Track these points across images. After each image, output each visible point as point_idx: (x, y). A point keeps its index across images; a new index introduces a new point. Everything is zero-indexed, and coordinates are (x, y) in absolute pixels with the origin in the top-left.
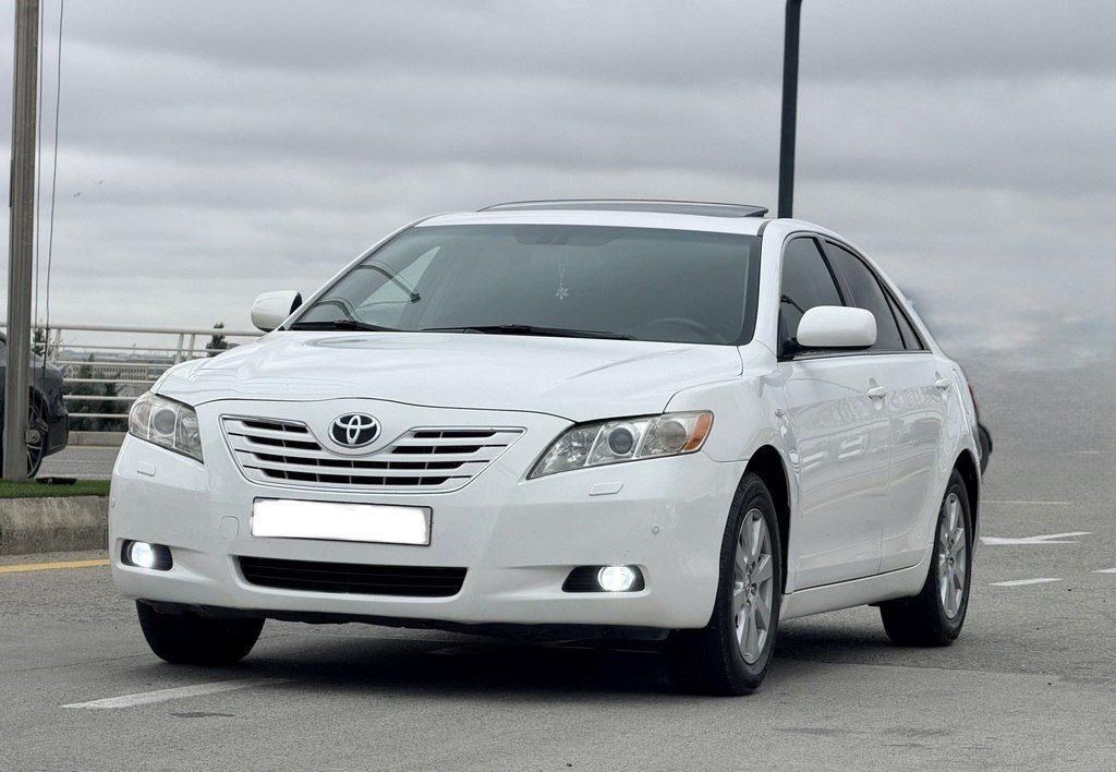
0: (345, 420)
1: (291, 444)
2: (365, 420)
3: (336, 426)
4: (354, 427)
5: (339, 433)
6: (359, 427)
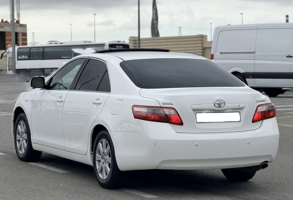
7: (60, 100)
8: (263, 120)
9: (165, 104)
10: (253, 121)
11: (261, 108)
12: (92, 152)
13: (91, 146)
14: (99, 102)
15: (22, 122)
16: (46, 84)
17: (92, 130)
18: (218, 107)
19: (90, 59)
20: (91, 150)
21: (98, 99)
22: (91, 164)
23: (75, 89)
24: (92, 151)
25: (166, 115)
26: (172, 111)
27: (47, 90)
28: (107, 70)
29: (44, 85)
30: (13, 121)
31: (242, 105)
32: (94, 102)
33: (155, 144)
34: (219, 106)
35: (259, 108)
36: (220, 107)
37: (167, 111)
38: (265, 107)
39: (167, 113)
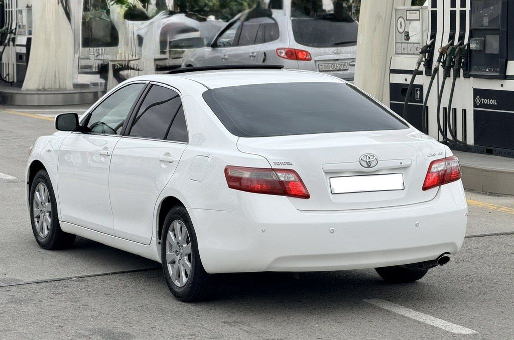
7: (105, 152)
8: (440, 186)
9: (278, 164)
10: (425, 189)
11: (437, 165)
12: (159, 241)
13: (158, 230)
14: (170, 158)
15: (42, 187)
16: (80, 125)
17: (159, 206)
18: (366, 166)
19: (152, 85)
20: (158, 237)
21: (168, 154)
22: (159, 259)
23: (129, 135)
24: (160, 239)
25: (281, 182)
26: (291, 175)
27: (83, 135)
28: (181, 105)
29: (77, 126)
30: (28, 183)
31: (405, 163)
32: (161, 160)
33: (263, 230)
34: (367, 164)
35: (434, 166)
36: (369, 166)
37: (282, 177)
38: (443, 163)
39: (282, 179)
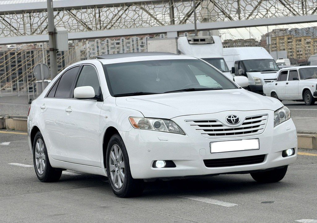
0: (230, 117)
1: (213, 126)
2: (235, 117)
3: (227, 119)
4: (233, 119)
5: (229, 121)
6: (234, 119)
